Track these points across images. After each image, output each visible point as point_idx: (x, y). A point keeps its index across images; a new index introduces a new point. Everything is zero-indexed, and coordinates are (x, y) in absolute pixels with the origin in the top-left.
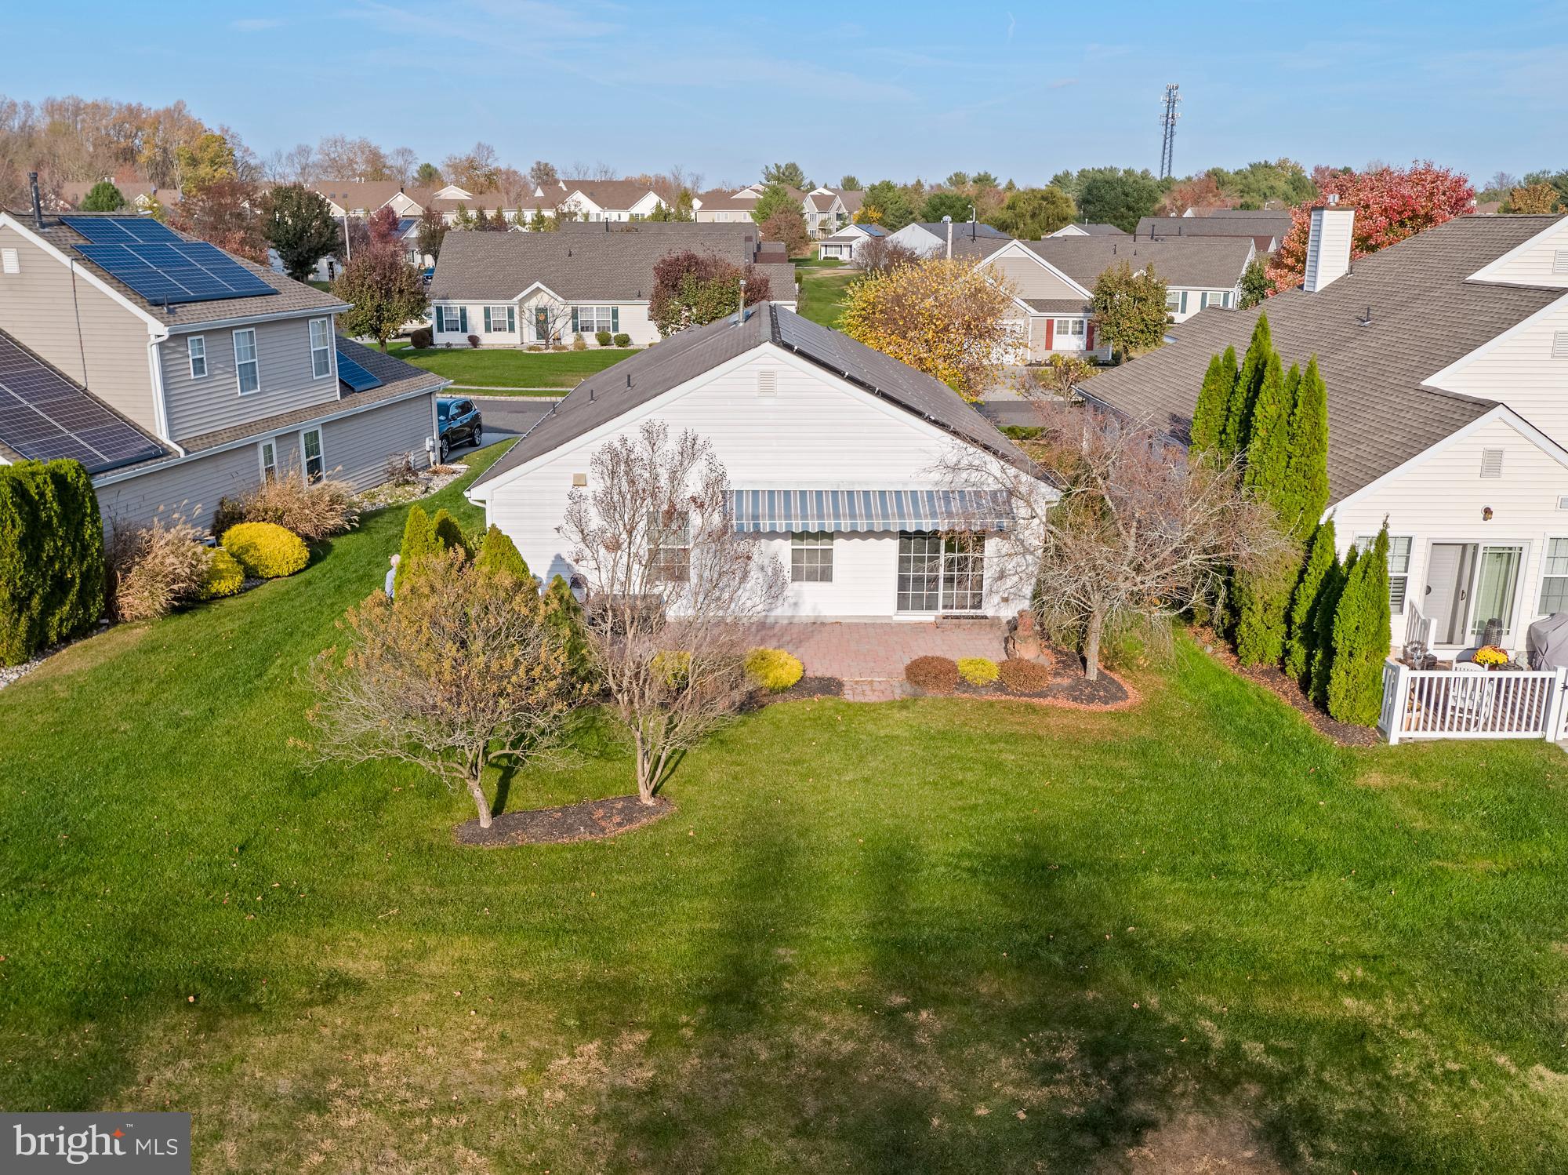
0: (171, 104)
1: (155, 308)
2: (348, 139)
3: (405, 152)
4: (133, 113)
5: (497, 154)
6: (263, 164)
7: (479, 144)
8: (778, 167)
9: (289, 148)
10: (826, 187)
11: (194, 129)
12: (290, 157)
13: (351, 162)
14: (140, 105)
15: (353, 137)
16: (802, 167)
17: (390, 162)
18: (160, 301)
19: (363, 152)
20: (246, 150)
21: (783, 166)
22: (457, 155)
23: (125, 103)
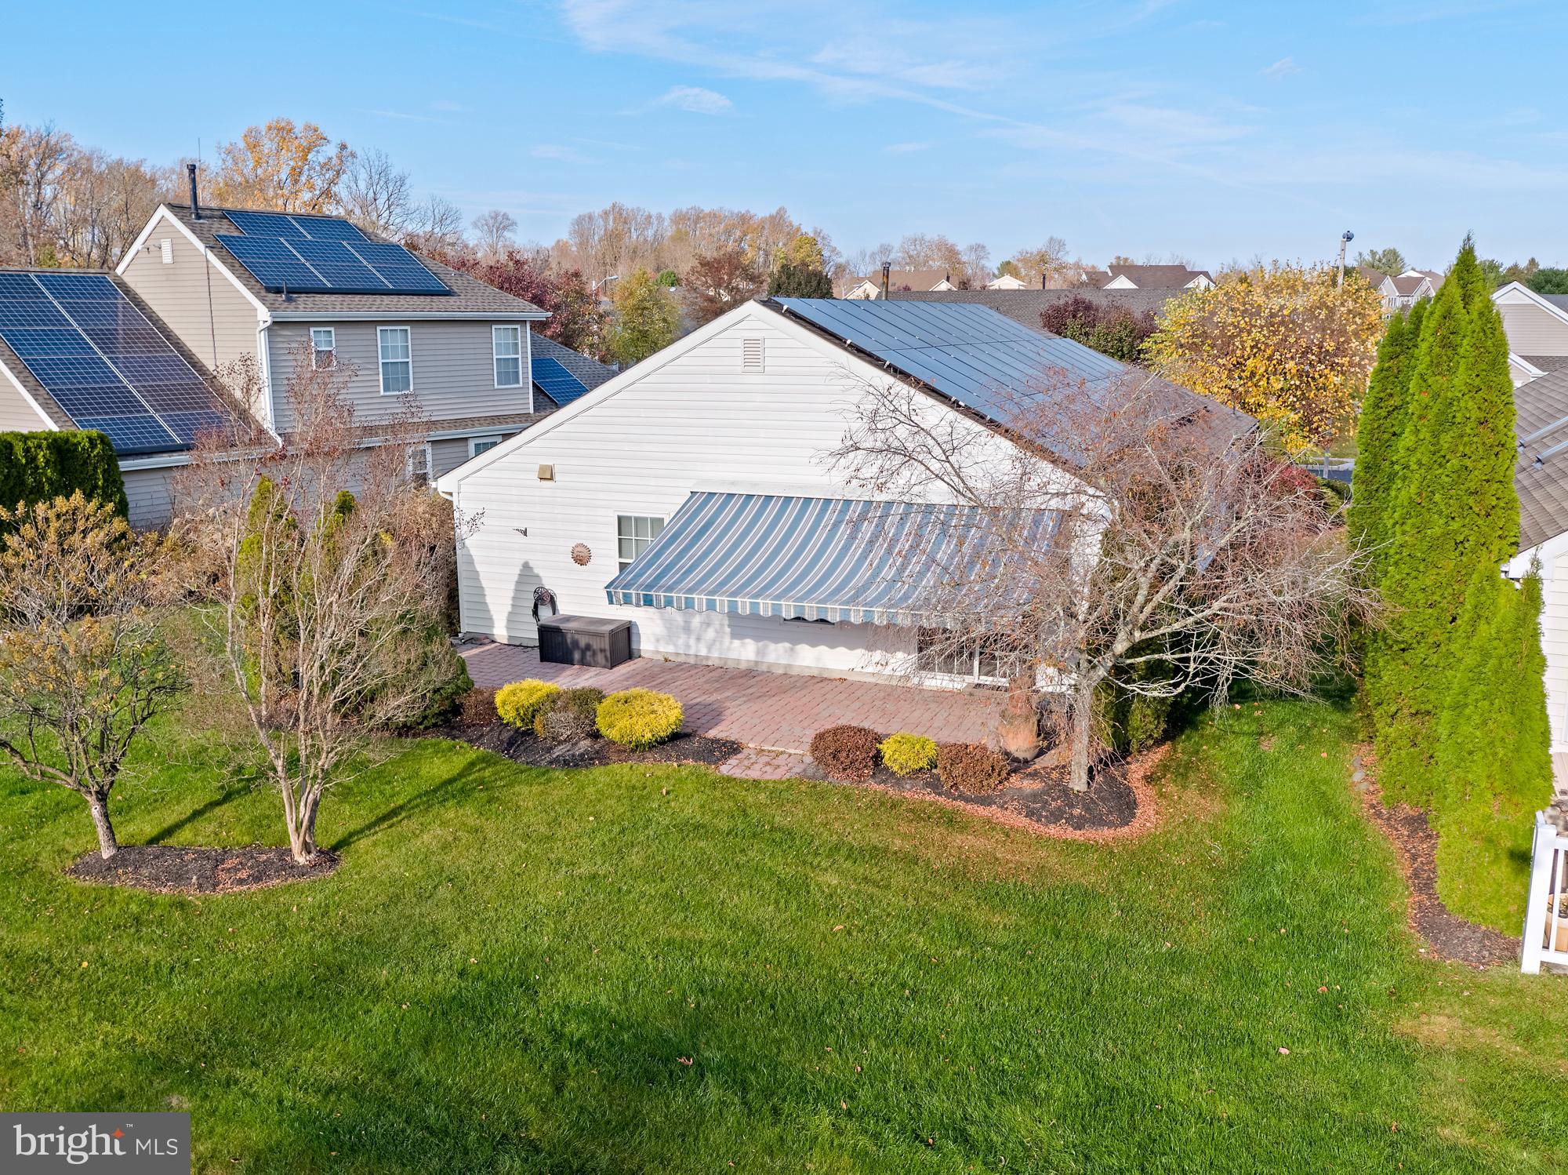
0: (774, 212)
1: (271, 296)
2: (927, 238)
3: (979, 249)
4: (744, 219)
5: (1067, 248)
6: (848, 262)
7: (1051, 239)
8: (1373, 253)
9: (873, 246)
10: (1413, 269)
11: (793, 233)
12: (873, 255)
13: (927, 258)
14: (748, 211)
15: (932, 235)
16: (1402, 252)
17: (964, 258)
18: (272, 289)
19: (939, 250)
20: (834, 250)
21: (1380, 252)
22: (1029, 250)
23: (736, 211)
